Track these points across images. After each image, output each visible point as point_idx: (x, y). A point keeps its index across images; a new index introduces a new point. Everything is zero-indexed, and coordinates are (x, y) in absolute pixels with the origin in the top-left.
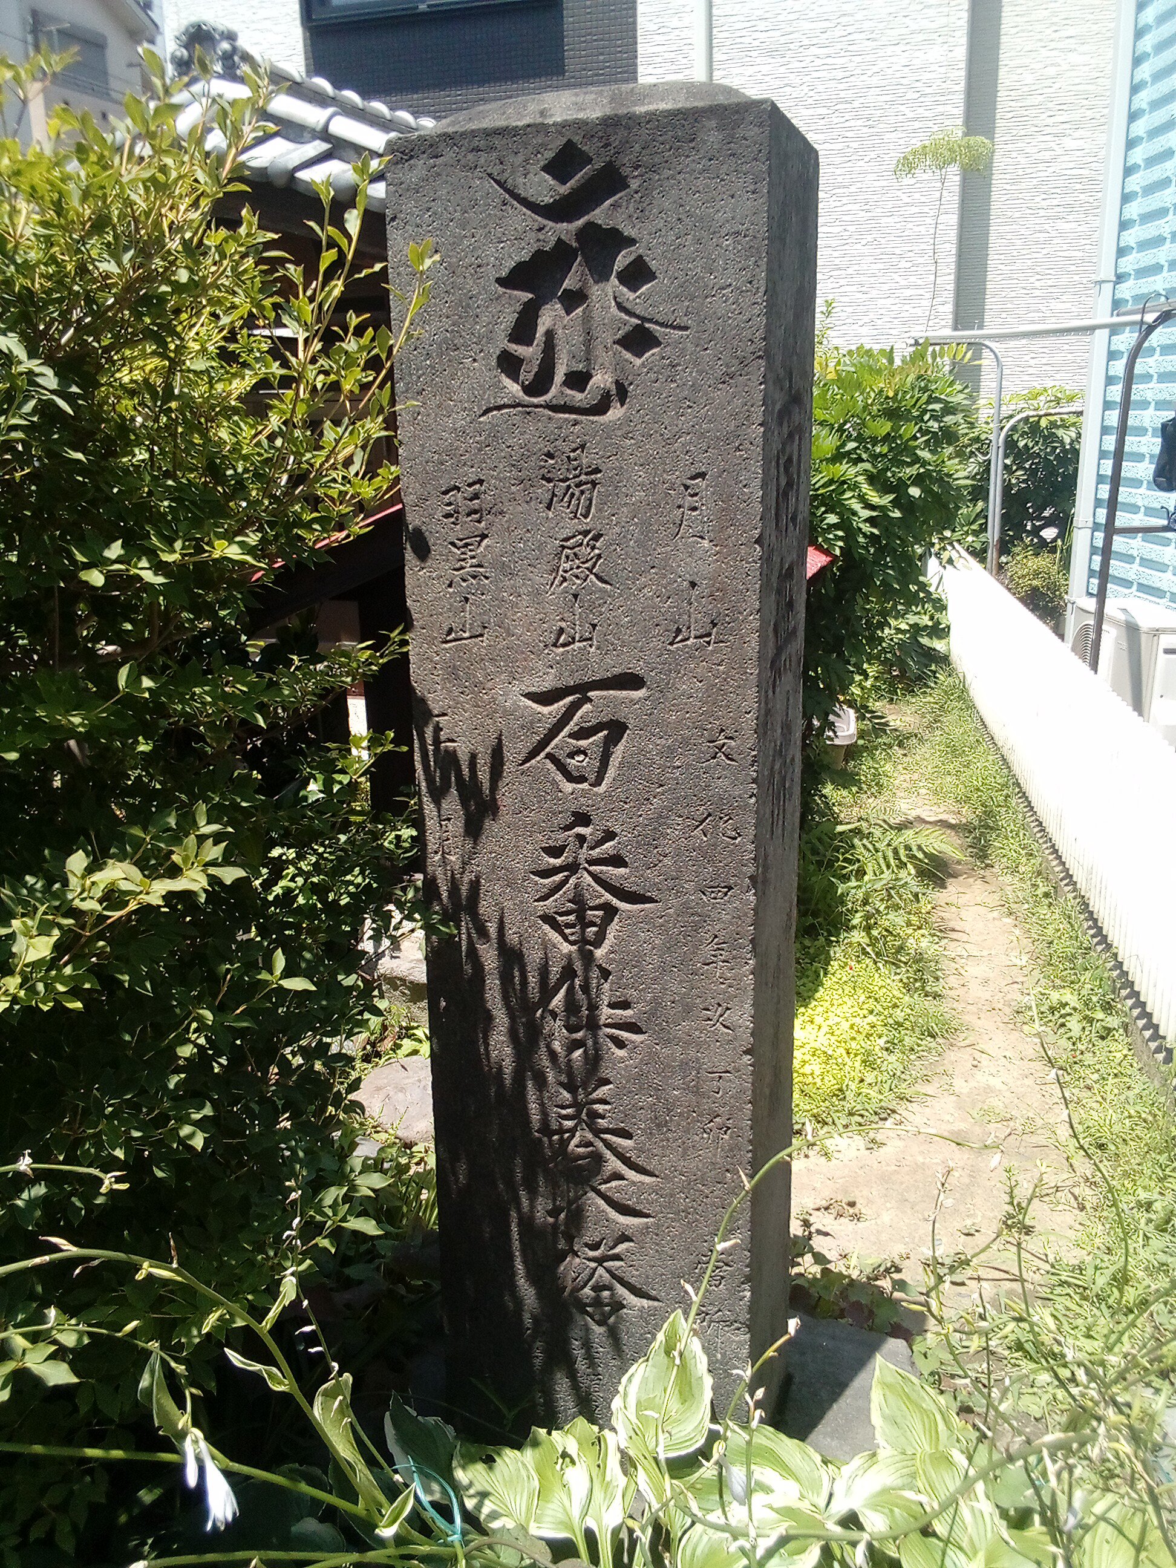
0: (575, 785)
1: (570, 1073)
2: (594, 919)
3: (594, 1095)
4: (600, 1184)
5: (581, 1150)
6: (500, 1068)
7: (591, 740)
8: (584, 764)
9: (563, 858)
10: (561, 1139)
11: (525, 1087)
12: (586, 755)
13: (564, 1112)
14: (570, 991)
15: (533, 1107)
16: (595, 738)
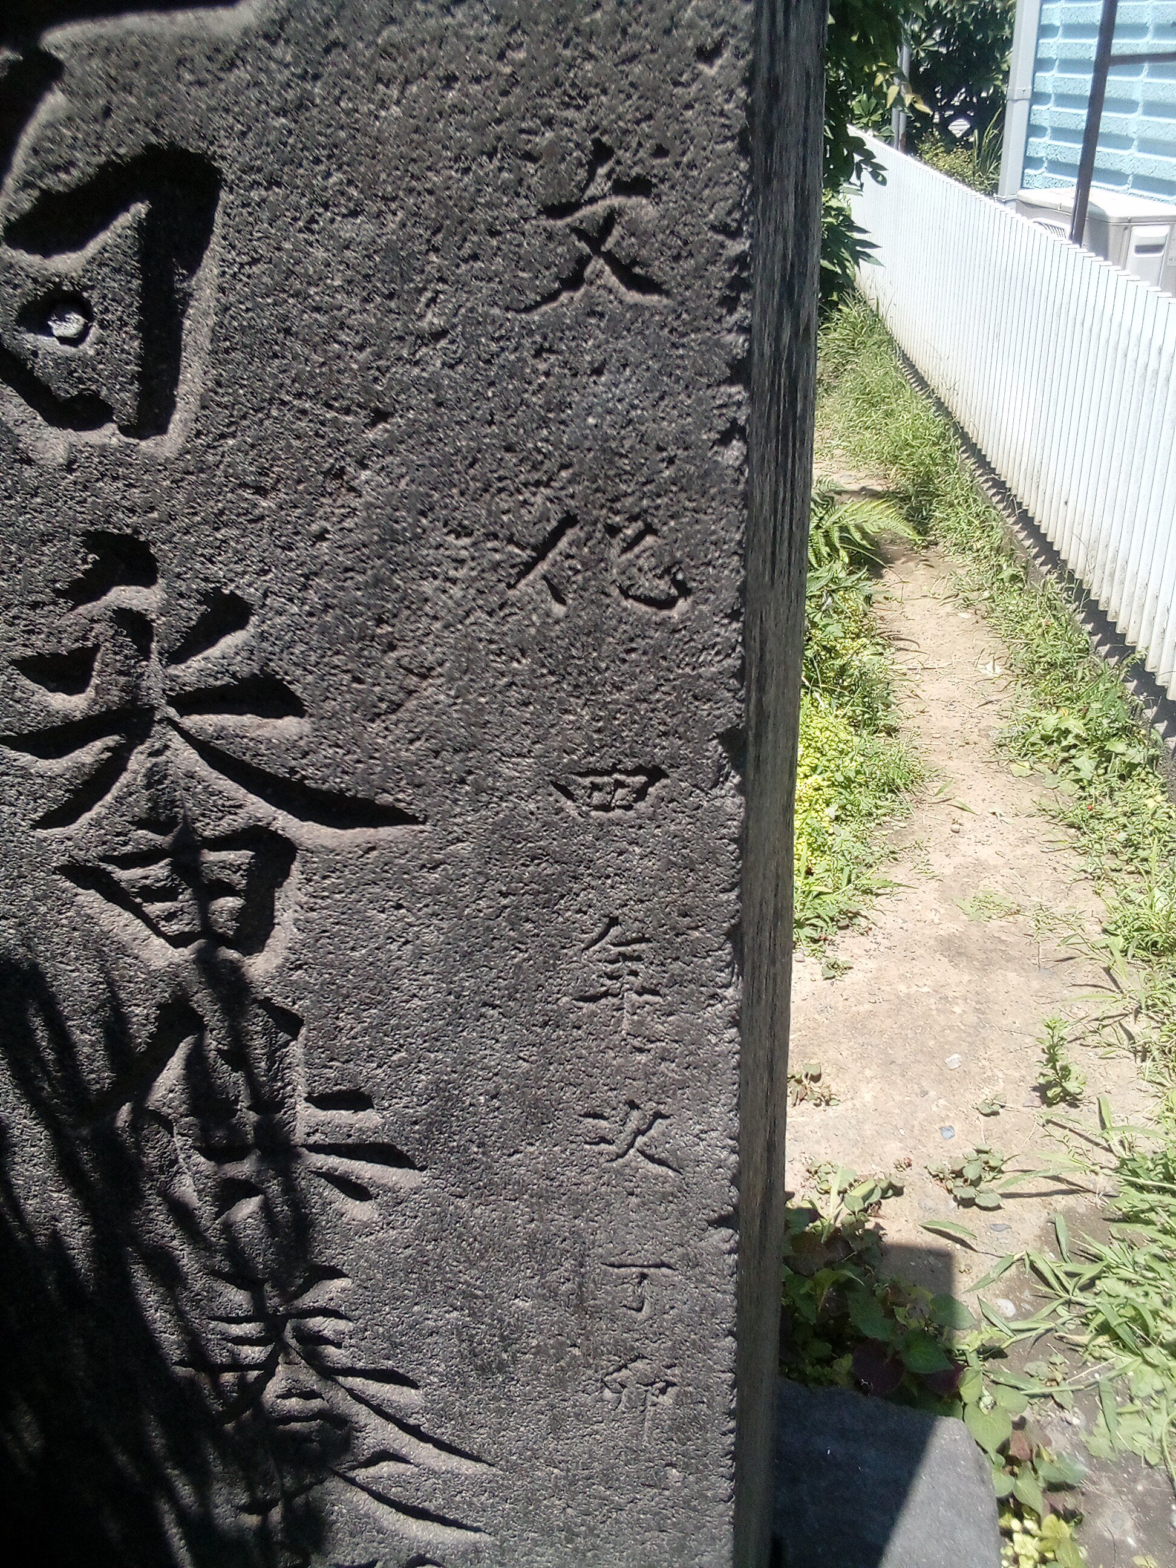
0: (71, 435)
1: (234, 1249)
2: (225, 876)
3: (308, 1300)
4: (353, 1468)
5: (294, 1404)
6: (56, 1238)
7: (92, 248)
8: (88, 348)
9: (90, 692)
10: (242, 1382)
11: (126, 1278)
12: (86, 311)
13: (236, 1330)
14: (196, 1063)
15: (158, 1316)
16: (105, 237)
